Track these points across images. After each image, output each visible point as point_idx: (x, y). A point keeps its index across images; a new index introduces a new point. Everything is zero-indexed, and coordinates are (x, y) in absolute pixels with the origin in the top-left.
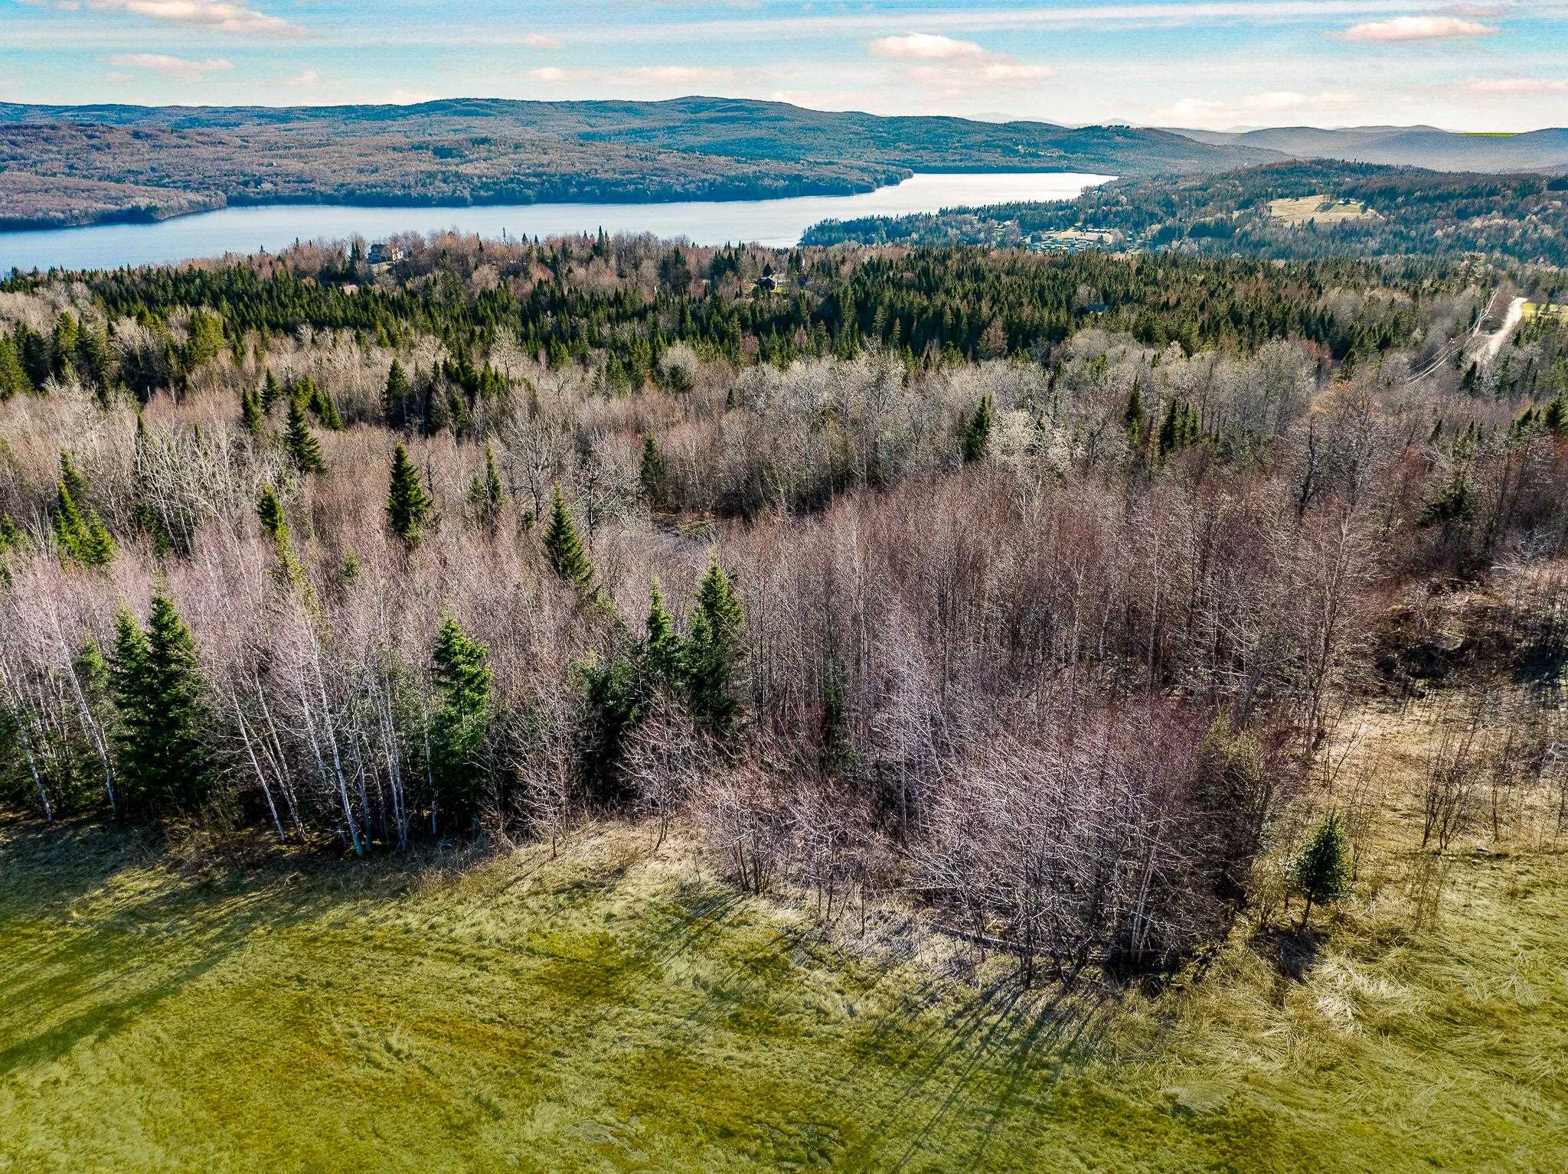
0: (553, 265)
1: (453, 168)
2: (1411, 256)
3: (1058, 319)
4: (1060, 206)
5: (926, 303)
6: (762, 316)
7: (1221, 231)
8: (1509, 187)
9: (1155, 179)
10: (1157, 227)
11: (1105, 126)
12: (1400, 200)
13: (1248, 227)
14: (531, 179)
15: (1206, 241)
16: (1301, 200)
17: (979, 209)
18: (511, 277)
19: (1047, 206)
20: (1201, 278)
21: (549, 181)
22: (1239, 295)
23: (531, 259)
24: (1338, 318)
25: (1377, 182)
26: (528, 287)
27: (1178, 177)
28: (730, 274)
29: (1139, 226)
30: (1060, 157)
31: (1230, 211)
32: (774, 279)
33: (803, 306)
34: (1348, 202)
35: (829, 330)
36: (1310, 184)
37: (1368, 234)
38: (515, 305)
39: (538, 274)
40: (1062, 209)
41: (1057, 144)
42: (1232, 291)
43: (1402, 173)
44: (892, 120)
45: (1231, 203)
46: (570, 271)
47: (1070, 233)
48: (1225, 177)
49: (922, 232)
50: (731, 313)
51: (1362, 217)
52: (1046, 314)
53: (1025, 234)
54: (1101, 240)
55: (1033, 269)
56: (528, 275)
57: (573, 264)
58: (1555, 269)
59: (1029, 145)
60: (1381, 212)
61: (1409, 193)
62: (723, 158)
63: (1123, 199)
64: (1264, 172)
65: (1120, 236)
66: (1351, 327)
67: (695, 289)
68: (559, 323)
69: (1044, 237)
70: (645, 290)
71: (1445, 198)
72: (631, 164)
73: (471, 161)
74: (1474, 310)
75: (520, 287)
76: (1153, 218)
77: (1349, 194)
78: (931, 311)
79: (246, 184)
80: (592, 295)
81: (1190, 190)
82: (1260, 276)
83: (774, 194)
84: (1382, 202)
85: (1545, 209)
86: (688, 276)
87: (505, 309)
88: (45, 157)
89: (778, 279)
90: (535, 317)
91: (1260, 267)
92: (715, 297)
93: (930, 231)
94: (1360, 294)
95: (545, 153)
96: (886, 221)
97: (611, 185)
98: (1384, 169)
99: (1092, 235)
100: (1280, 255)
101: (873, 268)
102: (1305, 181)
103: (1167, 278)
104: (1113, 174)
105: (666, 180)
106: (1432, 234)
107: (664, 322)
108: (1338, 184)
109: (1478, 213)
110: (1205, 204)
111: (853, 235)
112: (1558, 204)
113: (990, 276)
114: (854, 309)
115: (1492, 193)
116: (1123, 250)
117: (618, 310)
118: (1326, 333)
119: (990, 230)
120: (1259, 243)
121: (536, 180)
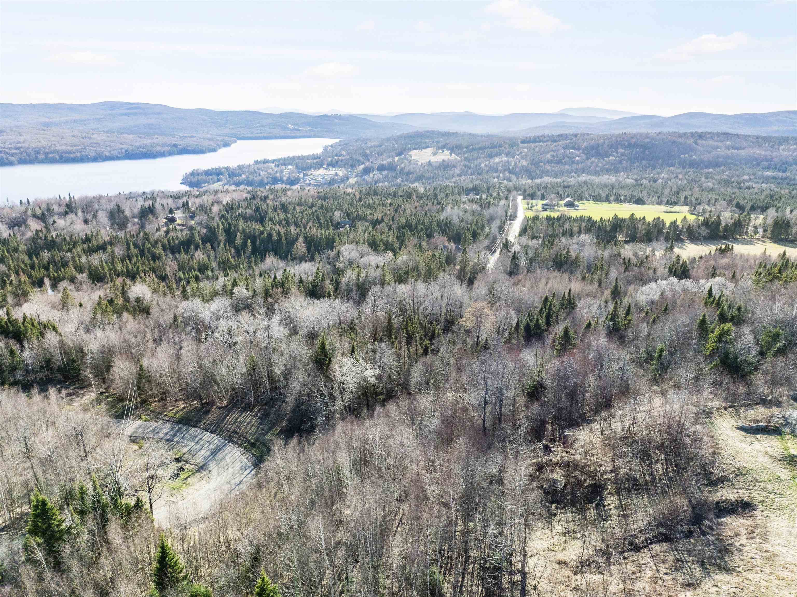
0: (42, 218)
2: (474, 177)
3: (329, 234)
4: (315, 157)
5: (262, 229)
6: (174, 242)
7: (391, 168)
8: (506, 143)
9: (357, 141)
10: (362, 167)
11: (329, 114)
12: (465, 150)
13: (403, 165)
15: (385, 173)
16: (424, 151)
17: (274, 160)
18: (16, 228)
19: (308, 157)
20: (389, 202)
21: (26, 152)
22: (408, 212)
23: (28, 216)
24: (453, 222)
25: (454, 141)
26: (29, 234)
27: (367, 139)
28: (150, 216)
29: (353, 166)
30: (310, 130)
31: (393, 157)
32: (176, 216)
33: (196, 235)
34: (443, 151)
35: (212, 247)
36: (426, 142)
37: (454, 166)
38: (22, 247)
39: (35, 225)
41: (308, 124)
42: (405, 210)
43: (463, 136)
44: (222, 113)
45: (393, 154)
46: (54, 222)
47: (322, 171)
48: (388, 140)
49: (247, 174)
50: (156, 243)
51: (450, 158)
52: (323, 232)
53: (299, 173)
54: (336, 175)
55: (311, 200)
56: (27, 226)
57: (55, 218)
58: (530, 181)
59: (294, 125)
60: (457, 155)
61: (468, 147)
62: (132, 136)
63: (344, 153)
64: (405, 137)
65: (346, 172)
66: (459, 227)
67: (132, 228)
68: (53, 257)
69: (309, 174)
70: (103, 232)
71: (483, 148)
72: (75, 141)
74: (506, 211)
75: (23, 234)
76: (359, 162)
77: (443, 147)
78: (265, 233)
80: (71, 237)
81: (374, 146)
82: (415, 197)
83: (162, 155)
84: (457, 151)
85: (521, 153)
86: (127, 218)
87: (16, 250)
89: (179, 215)
90: (37, 255)
91: (413, 192)
92: (145, 233)
93: (251, 173)
94: (459, 207)
95: (21, 135)
96: (227, 168)
97: (65, 153)
98: (455, 134)
99: (332, 172)
100: (419, 178)
101: (230, 208)
102: (423, 141)
103: (374, 203)
104: (336, 138)
105: (99, 149)
106: (480, 165)
107: (118, 251)
108: (438, 142)
109: (496, 155)
110: (381, 155)
111: (211, 177)
112: (526, 150)
113: (290, 208)
114: (224, 235)
115: (500, 146)
116: (348, 179)
117: (89, 246)
118: (449, 231)
119: (282, 171)
120: (409, 173)
121: (16, 151)
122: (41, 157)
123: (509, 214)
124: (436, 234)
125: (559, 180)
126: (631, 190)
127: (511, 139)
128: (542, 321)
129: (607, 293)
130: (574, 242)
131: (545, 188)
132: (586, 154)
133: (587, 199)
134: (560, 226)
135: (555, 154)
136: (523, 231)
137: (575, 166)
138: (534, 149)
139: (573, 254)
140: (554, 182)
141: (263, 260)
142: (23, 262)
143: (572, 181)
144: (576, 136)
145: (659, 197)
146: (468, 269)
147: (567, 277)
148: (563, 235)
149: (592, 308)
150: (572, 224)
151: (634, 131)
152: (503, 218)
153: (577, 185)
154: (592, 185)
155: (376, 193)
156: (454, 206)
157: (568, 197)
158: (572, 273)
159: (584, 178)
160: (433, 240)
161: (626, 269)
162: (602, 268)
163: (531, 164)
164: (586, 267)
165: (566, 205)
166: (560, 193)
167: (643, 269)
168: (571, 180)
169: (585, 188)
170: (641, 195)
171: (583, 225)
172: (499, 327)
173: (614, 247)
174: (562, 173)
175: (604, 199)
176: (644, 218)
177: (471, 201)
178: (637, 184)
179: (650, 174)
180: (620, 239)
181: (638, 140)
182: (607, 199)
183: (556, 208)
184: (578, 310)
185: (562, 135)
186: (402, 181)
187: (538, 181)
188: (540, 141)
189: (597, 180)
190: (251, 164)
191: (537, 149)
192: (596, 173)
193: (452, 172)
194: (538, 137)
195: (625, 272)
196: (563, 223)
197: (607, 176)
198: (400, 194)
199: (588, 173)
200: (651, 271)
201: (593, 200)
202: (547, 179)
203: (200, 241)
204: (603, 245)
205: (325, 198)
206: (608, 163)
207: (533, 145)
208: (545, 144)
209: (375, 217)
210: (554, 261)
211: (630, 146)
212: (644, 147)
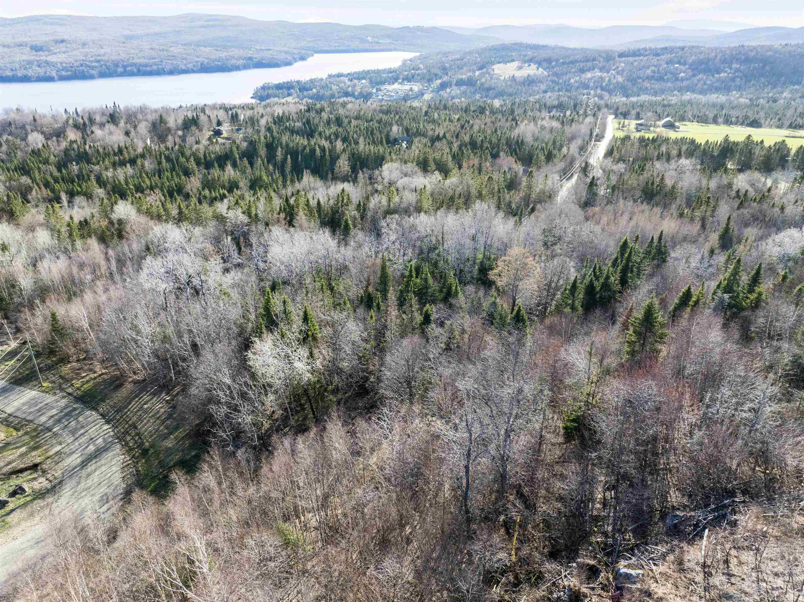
0: (82, 128)
1: (44, 58)
2: (561, 93)
4: (390, 71)
5: (306, 143)
6: (210, 156)
7: (470, 82)
8: (601, 57)
9: (437, 54)
10: (439, 82)
11: (412, 27)
12: (554, 63)
13: (483, 80)
14: (94, 64)
15: (463, 88)
16: (508, 65)
17: (349, 74)
18: (53, 139)
19: (384, 71)
20: (457, 117)
21: (105, 65)
22: (476, 128)
23: (68, 126)
24: (525, 140)
25: (544, 54)
26: (64, 145)
27: (449, 53)
28: (193, 128)
29: (430, 81)
30: (389, 43)
31: (474, 72)
32: (223, 129)
33: (236, 148)
34: (530, 65)
35: (250, 163)
36: (511, 56)
37: (541, 82)
38: (53, 159)
39: (72, 135)
40: (391, 72)
41: (389, 36)
42: (472, 126)
43: (554, 49)
44: (300, 25)
45: (475, 67)
46: (92, 132)
47: (396, 86)
48: (470, 53)
49: (318, 88)
50: (191, 155)
51: (537, 72)
52: (373, 148)
53: (373, 87)
54: (411, 90)
55: (370, 115)
56: (65, 137)
57: (95, 128)
58: (624, 99)
59: (374, 37)
60: (545, 69)
61: (557, 60)
62: (208, 48)
63: (421, 66)
64: (490, 50)
65: (421, 87)
66: (532, 146)
68: (81, 170)
69: (382, 88)
71: (573, 62)
72: (153, 53)
73: (55, 54)
74: (591, 130)
75: (58, 145)
76: (437, 76)
77: (530, 61)
78: (308, 149)
80: (104, 149)
81: (455, 60)
82: (487, 113)
83: (237, 68)
84: (545, 65)
85: (618, 68)
86: (169, 130)
87: (47, 161)
89: (225, 129)
90: (66, 166)
91: (487, 108)
93: (323, 87)
94: (536, 124)
95: (102, 48)
96: (298, 82)
97: (143, 66)
98: (544, 47)
99: (407, 86)
100: (500, 94)
101: (279, 120)
102: (509, 54)
103: (439, 118)
104: (417, 52)
105: (175, 62)
106: (569, 81)
107: (148, 165)
108: (525, 56)
109: (589, 70)
110: (462, 68)
111: (280, 91)
112: (623, 65)
113: (346, 121)
114: (265, 149)
115: (594, 60)
116: (423, 94)
117: (119, 159)
118: (520, 150)
119: (354, 86)
120: (489, 89)
121: (97, 64)
122: (120, 70)
123: (595, 134)
124: (502, 154)
125: (659, 98)
126: (745, 110)
127: (607, 52)
128: (614, 279)
129: (714, 238)
130: (671, 168)
131: (641, 106)
132: (693, 70)
133: (689, 121)
134: (655, 147)
135: (656, 69)
136: (609, 153)
137: (679, 84)
138: (632, 63)
139: (669, 182)
140: (652, 101)
141: (300, 179)
142: (51, 175)
143: (674, 100)
144: (683, 49)
145: (780, 119)
146: (533, 196)
147: (659, 212)
148: (658, 158)
149: (691, 260)
150: (670, 146)
151: (754, 43)
152: (587, 138)
153: (679, 104)
154: (698, 104)
155: (445, 108)
156: (530, 122)
157: (668, 116)
158: (665, 206)
159: (688, 96)
160: (499, 161)
161: (741, 205)
162: (708, 202)
163: (628, 80)
164: (684, 200)
165: (664, 126)
166: (658, 112)
167: (765, 206)
168: (673, 98)
169: (689, 107)
170: (757, 117)
171: (684, 148)
172: (549, 285)
173: (724, 176)
174: (663, 91)
175: (711, 121)
176: (762, 142)
177: (552, 118)
178: (752, 105)
179: (768, 93)
180: (729, 166)
181: (757, 53)
182: (715, 121)
183: (652, 128)
184: (670, 262)
185: (666, 48)
186: (481, 97)
187: (634, 99)
188: (639, 56)
189: (703, 99)
190: (324, 78)
191: (636, 64)
192: (702, 92)
193: (536, 88)
194: (639, 50)
195: (738, 208)
196: (659, 145)
197: (716, 95)
198: (472, 108)
199: (693, 91)
200: (777, 209)
201: (698, 122)
202: (644, 98)
203: (237, 156)
204: (708, 172)
205: (387, 112)
206: (718, 80)
207: (631, 59)
208: (646, 58)
209: (436, 133)
210: (643, 191)
211: (747, 60)
212: (765, 61)
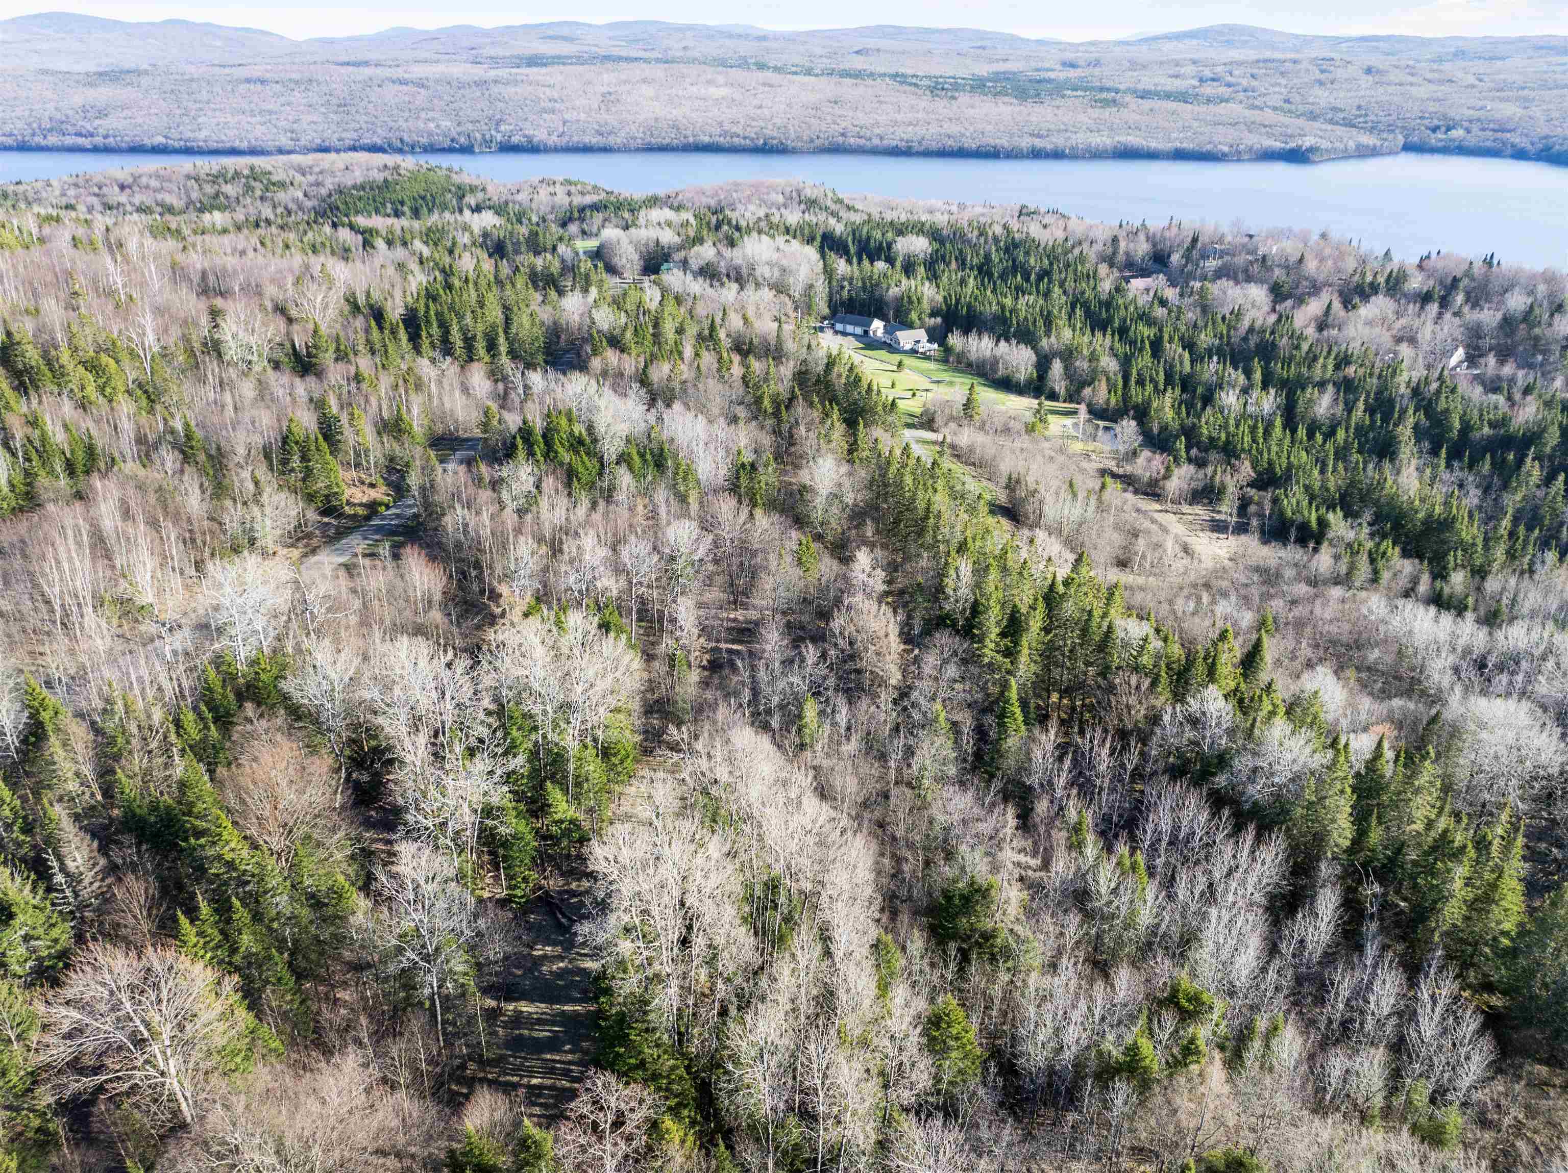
79: (1435, 129)
88: (1271, 90)
